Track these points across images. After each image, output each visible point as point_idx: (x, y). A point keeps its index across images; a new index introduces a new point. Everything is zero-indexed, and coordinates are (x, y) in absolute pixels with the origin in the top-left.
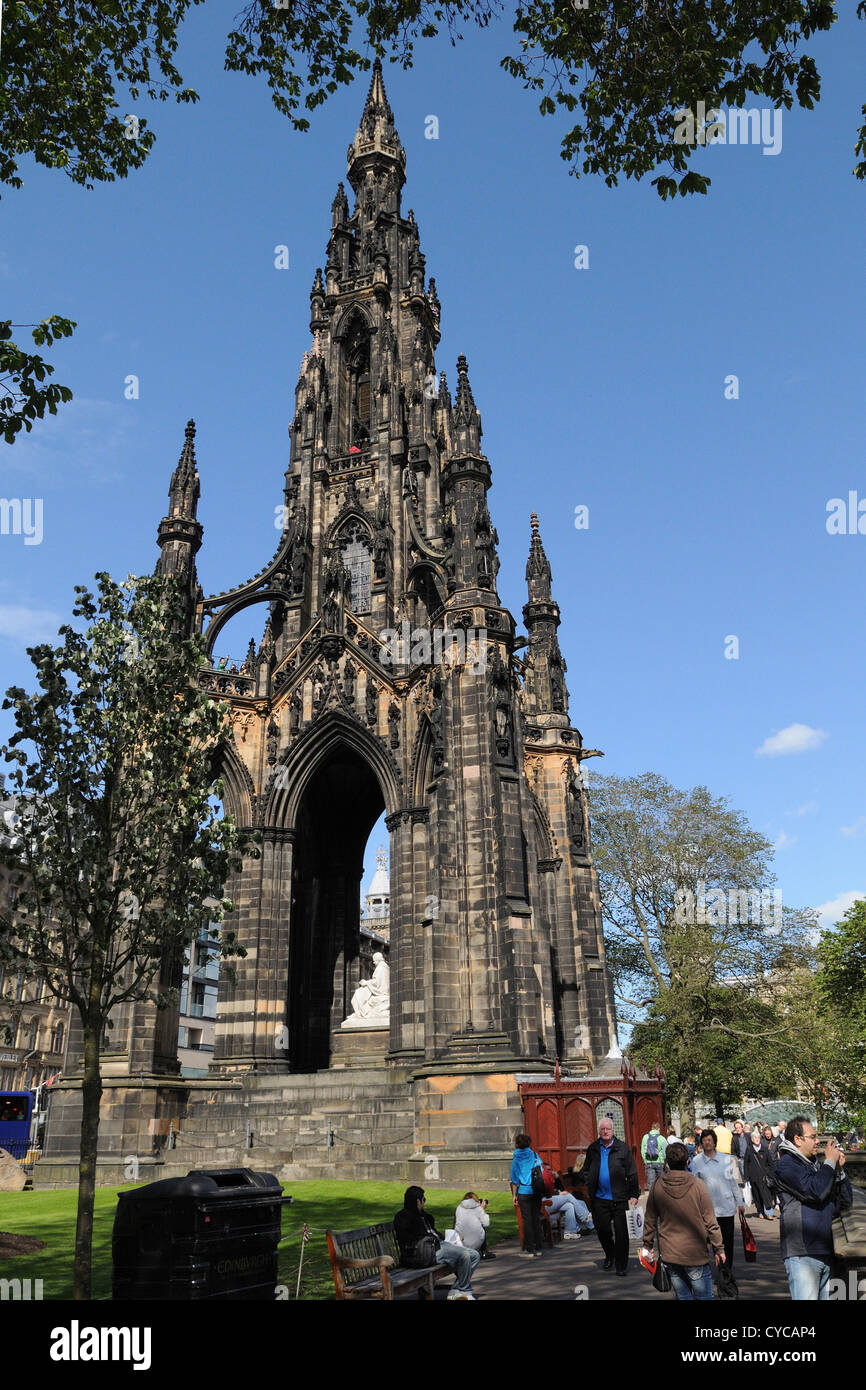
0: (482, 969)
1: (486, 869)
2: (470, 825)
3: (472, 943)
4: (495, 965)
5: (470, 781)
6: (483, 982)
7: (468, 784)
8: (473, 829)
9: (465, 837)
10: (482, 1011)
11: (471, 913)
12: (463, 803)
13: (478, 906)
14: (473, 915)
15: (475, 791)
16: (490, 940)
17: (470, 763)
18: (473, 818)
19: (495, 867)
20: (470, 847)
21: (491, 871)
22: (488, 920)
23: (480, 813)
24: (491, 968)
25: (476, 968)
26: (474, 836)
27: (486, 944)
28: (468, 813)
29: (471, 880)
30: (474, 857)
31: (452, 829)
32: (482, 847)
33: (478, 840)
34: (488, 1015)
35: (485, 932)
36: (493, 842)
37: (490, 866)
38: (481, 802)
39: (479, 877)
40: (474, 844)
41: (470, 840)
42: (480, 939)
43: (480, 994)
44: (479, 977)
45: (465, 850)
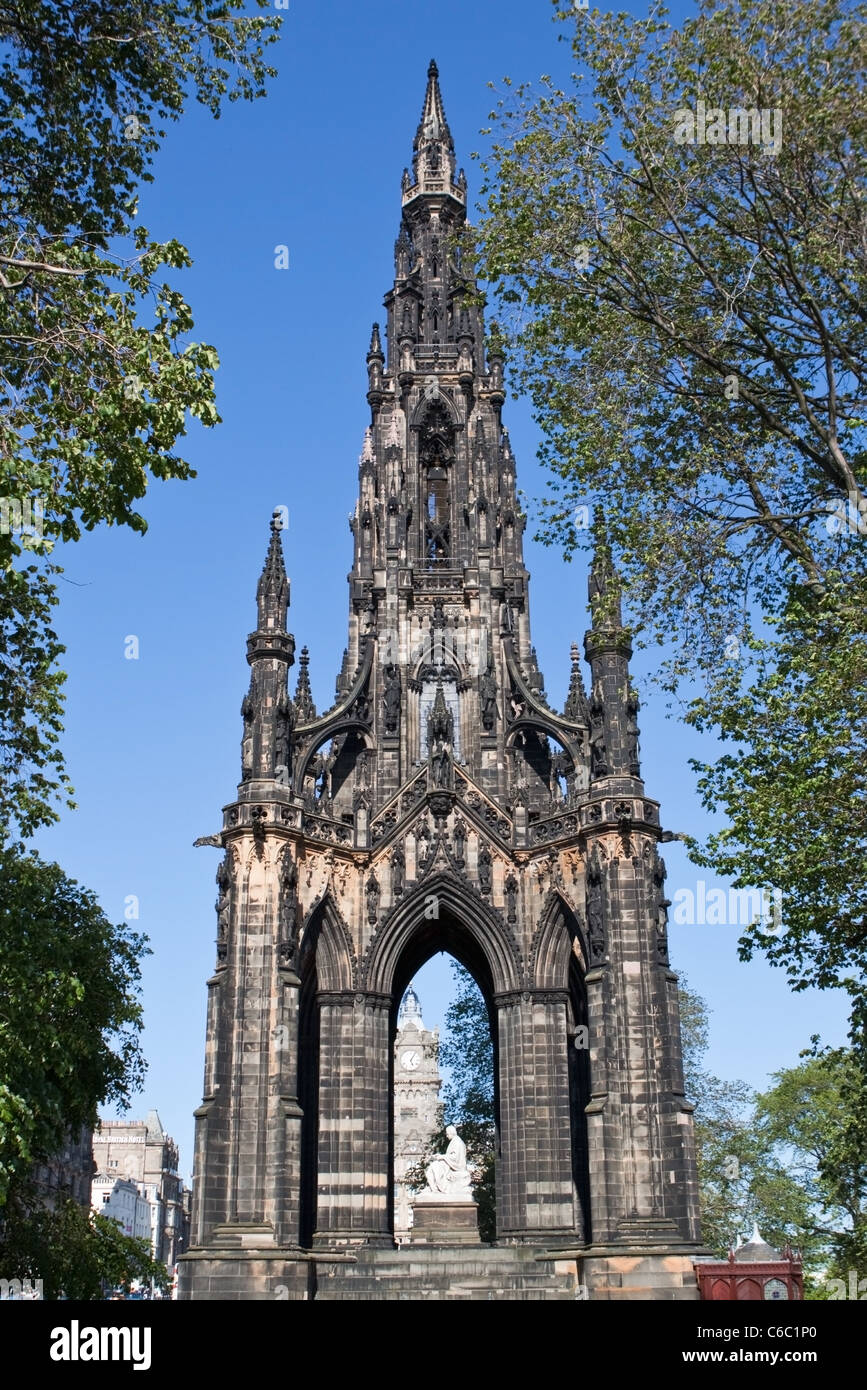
0: (646, 1160)
1: (648, 1065)
2: (631, 1021)
3: (635, 1134)
4: (659, 1156)
5: (631, 976)
6: (646, 1172)
7: (629, 979)
8: (634, 1024)
9: (627, 1032)
10: (646, 1198)
11: (634, 1105)
12: (625, 998)
13: (640, 1099)
14: (636, 1107)
15: (637, 987)
16: (654, 1132)
17: (631, 958)
18: (634, 1014)
19: (657, 1063)
20: (631, 1042)
21: (653, 1067)
22: (652, 1114)
23: (642, 1009)
24: (655, 1159)
25: (639, 1158)
26: (635, 1032)
27: (650, 1136)
28: (629, 1008)
29: (634, 1074)
30: (636, 1053)
31: (615, 1023)
32: (644, 1043)
33: (639, 1036)
34: (652, 1201)
35: (649, 1126)
36: (655, 1039)
37: (652, 1062)
38: (643, 999)
39: (641, 1072)
40: (635, 1040)
41: (632, 1035)
42: (643, 1131)
43: (643, 1182)
44: (642, 1166)
45: (627, 1045)
